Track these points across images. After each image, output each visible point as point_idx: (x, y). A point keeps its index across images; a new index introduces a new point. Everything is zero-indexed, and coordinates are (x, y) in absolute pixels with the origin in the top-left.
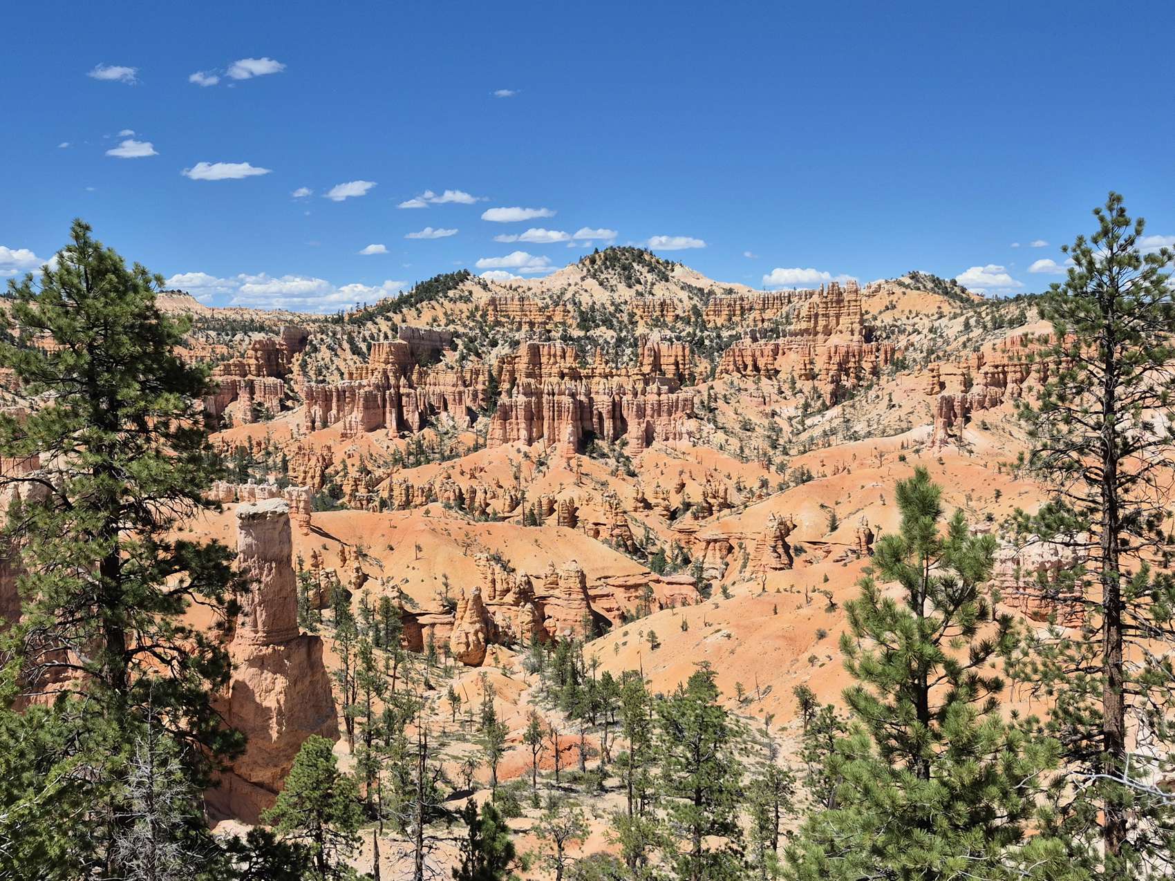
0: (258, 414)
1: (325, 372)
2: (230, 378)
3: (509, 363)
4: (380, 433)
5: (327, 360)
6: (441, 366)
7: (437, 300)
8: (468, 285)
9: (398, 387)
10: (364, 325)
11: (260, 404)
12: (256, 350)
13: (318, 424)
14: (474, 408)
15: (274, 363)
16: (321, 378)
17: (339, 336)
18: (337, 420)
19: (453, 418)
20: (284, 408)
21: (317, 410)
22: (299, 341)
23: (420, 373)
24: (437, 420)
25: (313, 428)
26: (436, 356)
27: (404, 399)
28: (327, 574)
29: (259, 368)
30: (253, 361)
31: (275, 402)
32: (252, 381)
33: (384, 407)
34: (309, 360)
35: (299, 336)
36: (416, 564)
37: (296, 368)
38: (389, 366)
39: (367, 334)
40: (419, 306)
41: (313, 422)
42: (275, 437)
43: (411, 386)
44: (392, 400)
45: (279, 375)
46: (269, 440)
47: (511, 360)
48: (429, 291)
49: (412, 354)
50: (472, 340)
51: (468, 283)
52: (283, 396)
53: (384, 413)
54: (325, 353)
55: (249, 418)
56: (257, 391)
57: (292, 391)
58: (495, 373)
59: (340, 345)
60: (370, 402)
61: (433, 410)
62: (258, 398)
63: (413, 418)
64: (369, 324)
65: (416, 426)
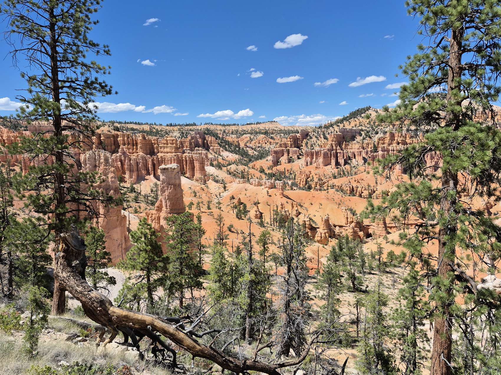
0: (290, 161)
1: (314, 146)
2: (281, 148)
3: (382, 140)
4: (329, 167)
5: (315, 142)
6: (354, 142)
7: (357, 118)
8: (370, 112)
9: (337, 150)
10: (329, 128)
11: (291, 157)
12: (290, 139)
13: (309, 164)
14: (366, 158)
15: (297, 143)
16: (312, 148)
17: (320, 133)
18: (315, 162)
19: (358, 161)
20: (299, 158)
21: (309, 159)
22: (306, 135)
23: (346, 145)
24: (351, 162)
25: (307, 165)
26: (353, 138)
27: (339, 154)
28: (285, 211)
29: (291, 145)
30: (289, 143)
31: (296, 156)
32: (289, 149)
33: (331, 157)
34: (308, 142)
35: (306, 134)
36: (319, 210)
37: (304, 145)
38: (333, 142)
39: (330, 132)
40: (350, 120)
41: (307, 163)
42: (294, 169)
43: (342, 150)
44: (334, 155)
45: (298, 147)
46: (292, 169)
47: (383, 139)
48: (354, 115)
49: (344, 138)
50: (368, 132)
51: (370, 111)
52: (299, 154)
53: (331, 160)
54: (314, 139)
55: (287, 162)
56: (290, 153)
57: (302, 153)
58: (376, 144)
59: (320, 136)
60: (326, 156)
61: (350, 158)
62: (290, 155)
63: (341, 161)
64: (331, 128)
65: (343, 164)
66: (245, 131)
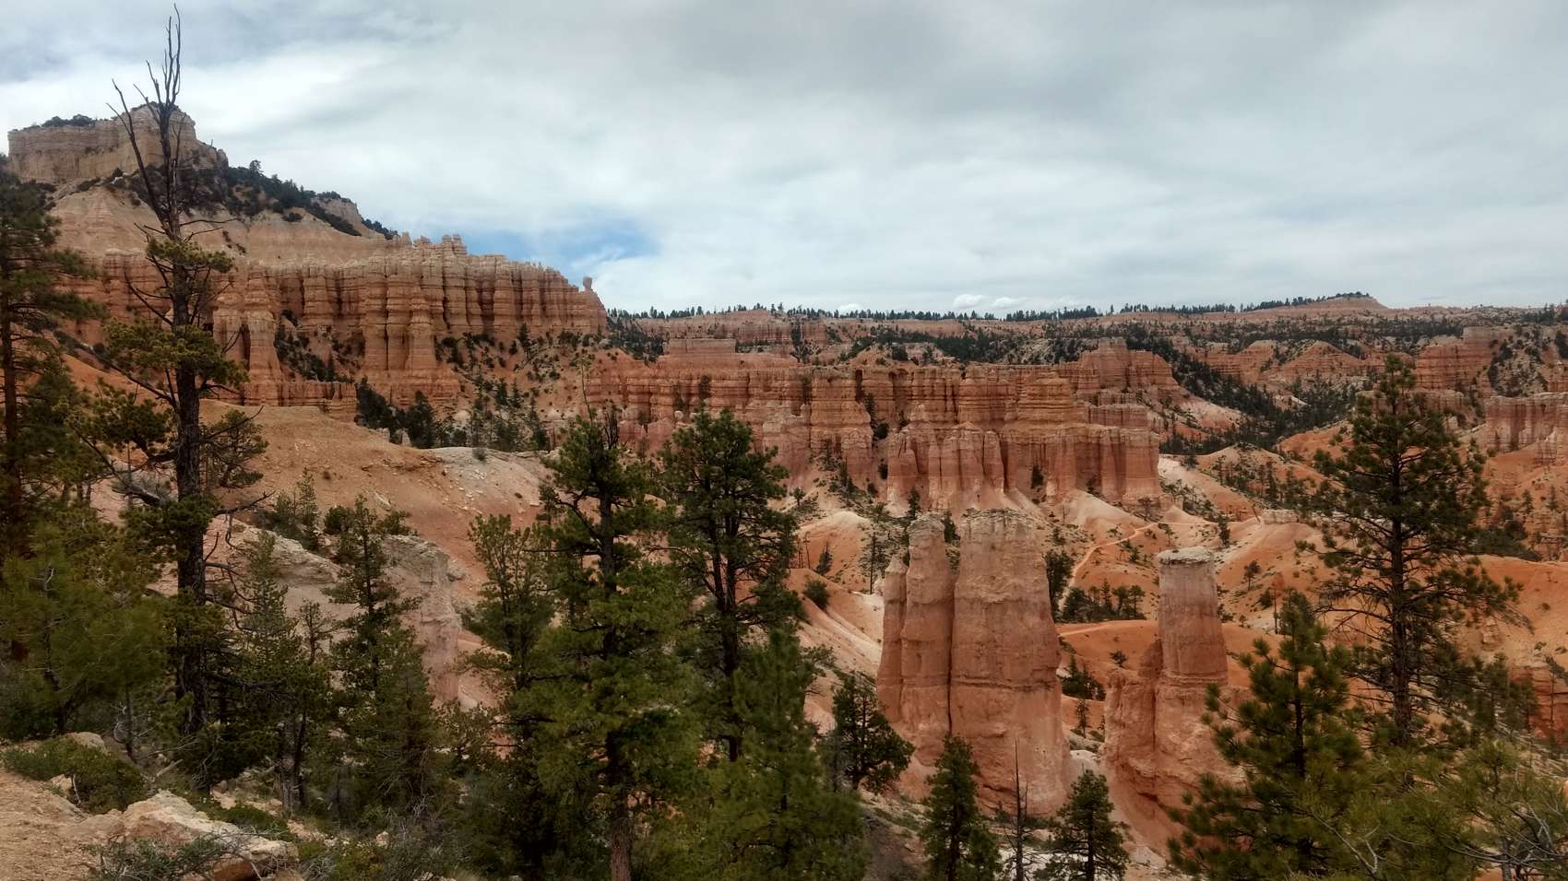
1: (1521, 382)
5: (1526, 367)
16: (1516, 390)
17: (1543, 337)
18: (1532, 440)
30: (1426, 372)
37: (1482, 377)
41: (1498, 444)
45: (1459, 387)
54: (1522, 359)
57: (1475, 406)
59: (1545, 349)
66: (1254, 327)
